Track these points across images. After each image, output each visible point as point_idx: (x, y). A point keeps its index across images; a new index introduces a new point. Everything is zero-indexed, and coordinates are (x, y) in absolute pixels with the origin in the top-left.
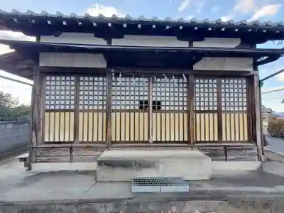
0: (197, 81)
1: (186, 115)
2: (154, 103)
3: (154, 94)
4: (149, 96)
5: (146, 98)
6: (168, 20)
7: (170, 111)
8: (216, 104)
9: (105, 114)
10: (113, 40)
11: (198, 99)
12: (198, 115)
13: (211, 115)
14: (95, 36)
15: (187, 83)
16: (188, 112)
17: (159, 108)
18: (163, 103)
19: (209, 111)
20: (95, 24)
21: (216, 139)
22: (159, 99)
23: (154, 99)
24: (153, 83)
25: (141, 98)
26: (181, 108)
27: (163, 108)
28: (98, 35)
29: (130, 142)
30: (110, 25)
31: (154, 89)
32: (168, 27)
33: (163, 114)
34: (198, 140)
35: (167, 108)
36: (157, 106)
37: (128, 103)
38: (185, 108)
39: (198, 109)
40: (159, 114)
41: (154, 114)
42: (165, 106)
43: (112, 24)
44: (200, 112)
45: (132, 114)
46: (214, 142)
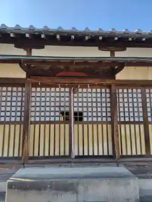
0: (121, 91)
1: (109, 126)
2: (75, 114)
3: (76, 104)
4: (70, 106)
5: (67, 109)
6: (87, 31)
7: (92, 123)
8: (141, 114)
9: (22, 126)
10: (33, 50)
11: (122, 109)
12: (123, 126)
13: (137, 126)
14: (15, 47)
15: (110, 93)
16: (112, 123)
17: (81, 119)
18: (85, 114)
19: (134, 123)
20: (12, 35)
21: (144, 153)
22: (80, 110)
23: (76, 109)
24: (74, 93)
25: (62, 109)
26: (104, 119)
27: (85, 119)
28: (18, 46)
29: (49, 157)
30: (27, 35)
31: (76, 100)
32: (87, 38)
33: (85, 126)
34: (124, 154)
35: (90, 119)
36: (79, 117)
37: (47, 114)
38: (109, 119)
39: (122, 120)
40: (80, 126)
41: (76, 126)
42: (87, 117)
43: (31, 35)
44: (125, 123)
45: (52, 126)
46: (141, 156)
